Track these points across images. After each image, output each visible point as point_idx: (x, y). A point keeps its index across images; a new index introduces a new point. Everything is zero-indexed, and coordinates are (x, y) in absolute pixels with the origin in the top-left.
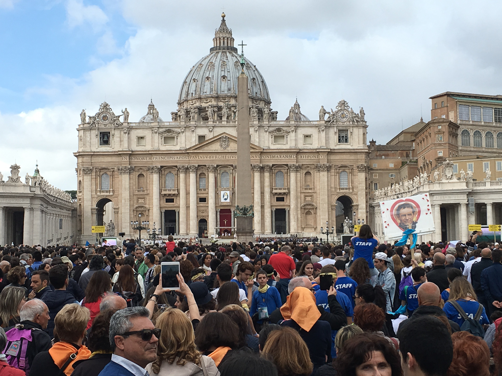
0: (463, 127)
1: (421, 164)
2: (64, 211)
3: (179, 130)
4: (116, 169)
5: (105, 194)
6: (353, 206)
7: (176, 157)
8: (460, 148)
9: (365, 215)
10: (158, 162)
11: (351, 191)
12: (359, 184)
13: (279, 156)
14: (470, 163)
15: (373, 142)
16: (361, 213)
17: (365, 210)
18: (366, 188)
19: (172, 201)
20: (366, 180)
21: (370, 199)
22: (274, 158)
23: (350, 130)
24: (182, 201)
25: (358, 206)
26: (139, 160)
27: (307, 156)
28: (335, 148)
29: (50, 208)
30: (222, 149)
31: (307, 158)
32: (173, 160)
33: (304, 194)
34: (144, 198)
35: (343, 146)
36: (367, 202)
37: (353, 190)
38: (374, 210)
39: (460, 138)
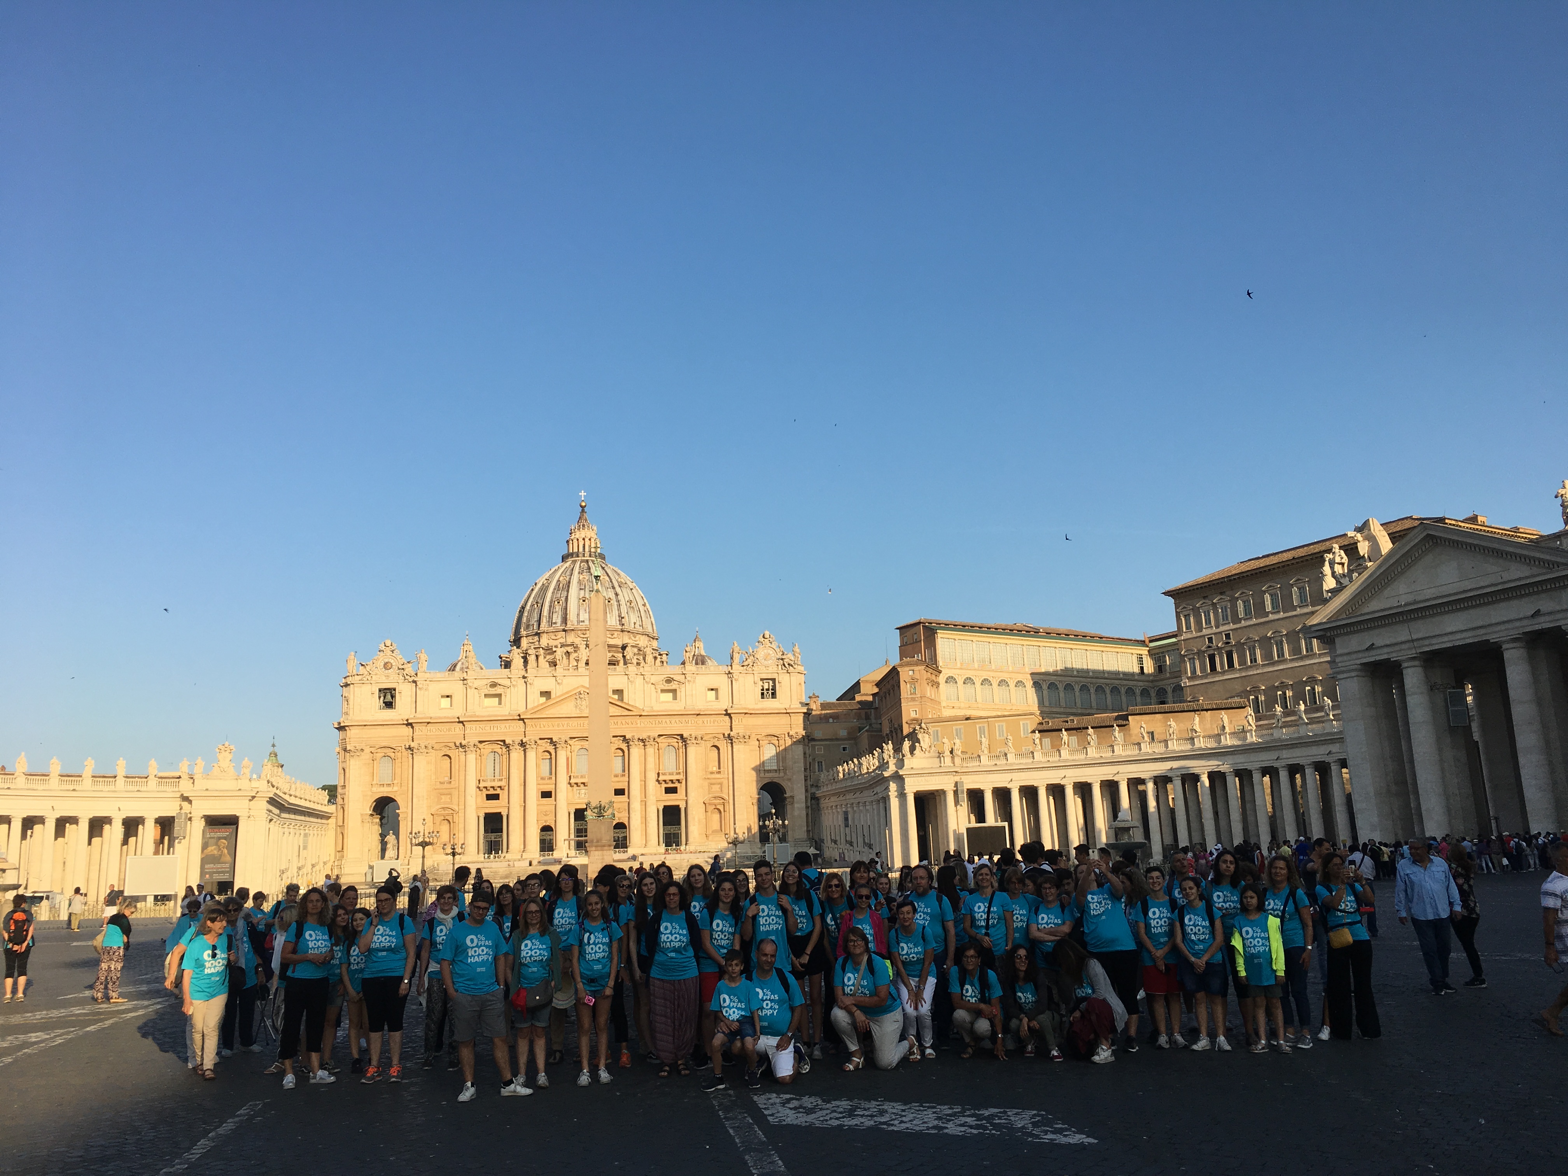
0: (947, 671)
1: (886, 731)
3: (508, 683)
4: (404, 747)
5: (386, 789)
6: (785, 798)
7: (503, 726)
8: (943, 704)
9: (804, 813)
10: (473, 734)
11: (782, 774)
12: (795, 763)
13: (668, 721)
14: (958, 727)
16: (798, 808)
17: (804, 805)
18: (805, 770)
19: (496, 797)
20: (805, 757)
21: (812, 786)
22: (660, 725)
23: (779, 678)
24: (514, 798)
25: (792, 797)
26: (442, 733)
27: (712, 720)
28: (756, 707)
29: (284, 814)
30: (578, 712)
31: (712, 724)
32: (499, 731)
33: (708, 781)
34: (450, 794)
35: (769, 704)
36: (806, 791)
37: (785, 773)
38: (818, 804)
39: (943, 687)
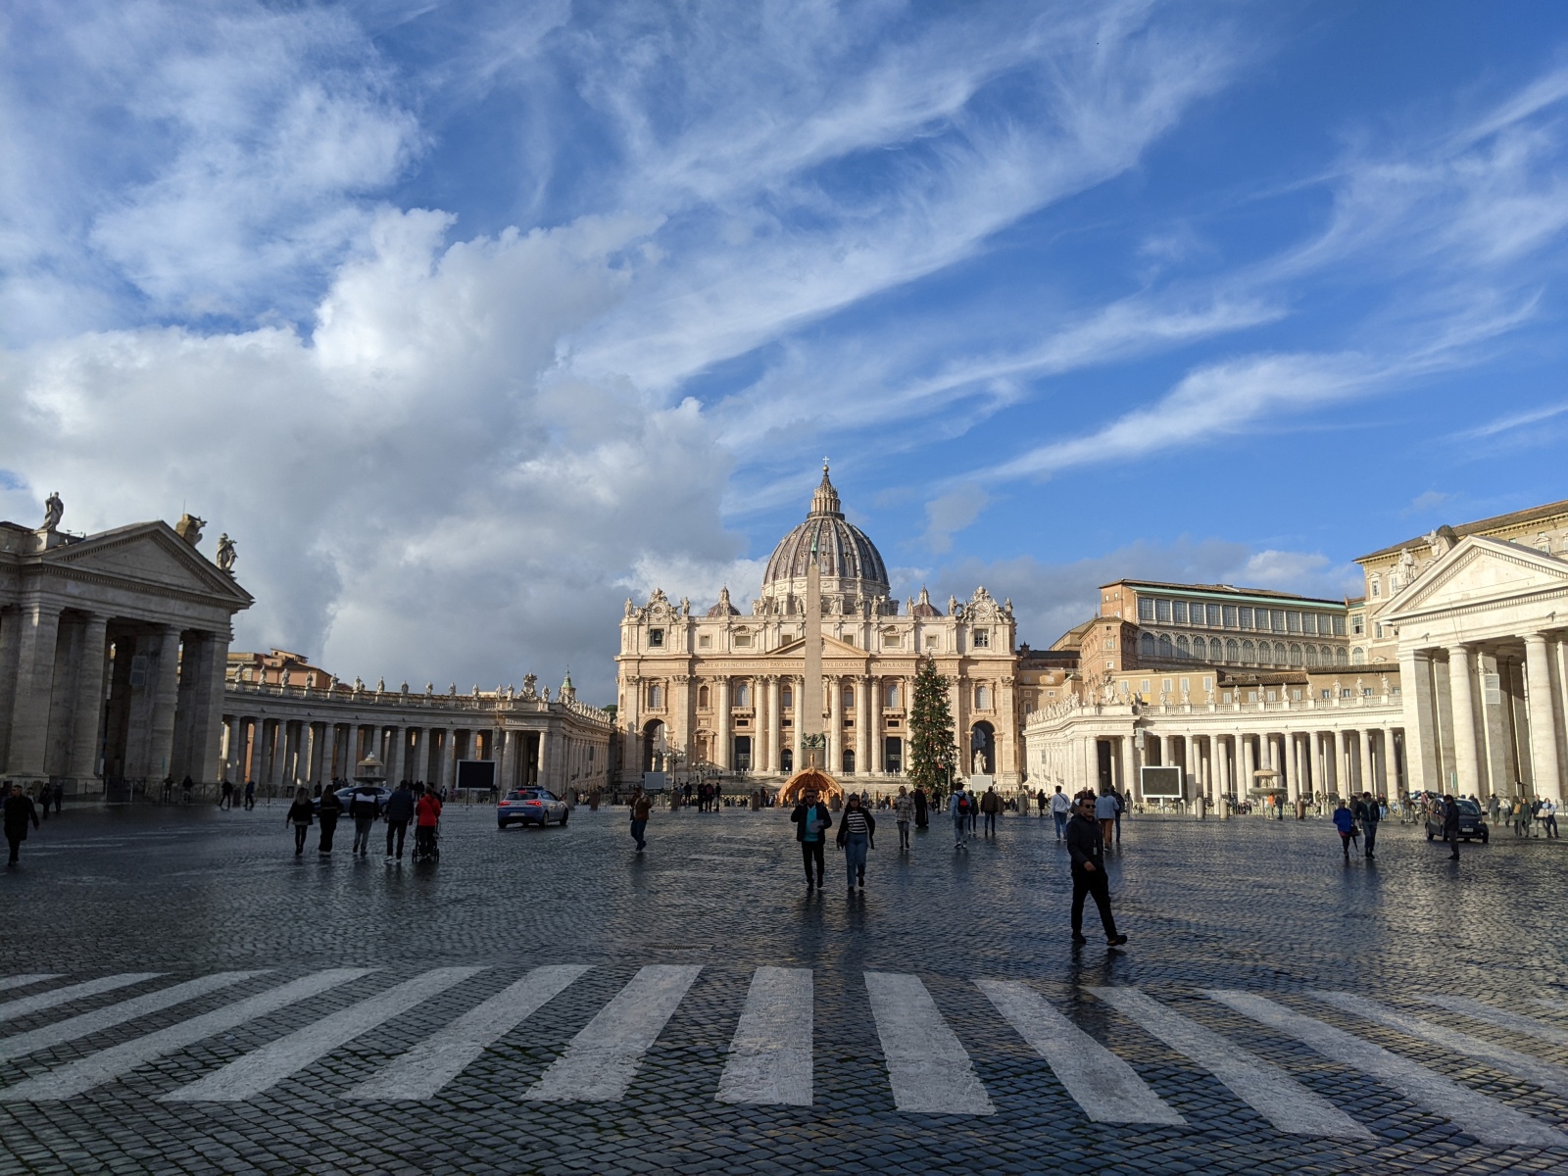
0: (1144, 628)
1: (1086, 680)
2: (599, 735)
3: (757, 627)
4: (671, 679)
5: (655, 713)
6: (995, 735)
7: (751, 663)
8: (1140, 658)
9: (1012, 749)
10: (728, 669)
12: (1004, 705)
13: (892, 664)
14: (1145, 680)
15: (1025, 647)
16: (1007, 745)
17: (1012, 742)
18: (1014, 711)
19: (745, 723)
20: (1014, 699)
21: (1020, 725)
22: (886, 667)
23: (991, 629)
24: (757, 723)
25: (1002, 735)
26: (702, 668)
28: (971, 654)
29: (575, 731)
32: (748, 667)
34: (708, 719)
35: (982, 652)
36: (1015, 730)
37: (995, 713)
38: (1024, 742)
39: (1139, 643)
